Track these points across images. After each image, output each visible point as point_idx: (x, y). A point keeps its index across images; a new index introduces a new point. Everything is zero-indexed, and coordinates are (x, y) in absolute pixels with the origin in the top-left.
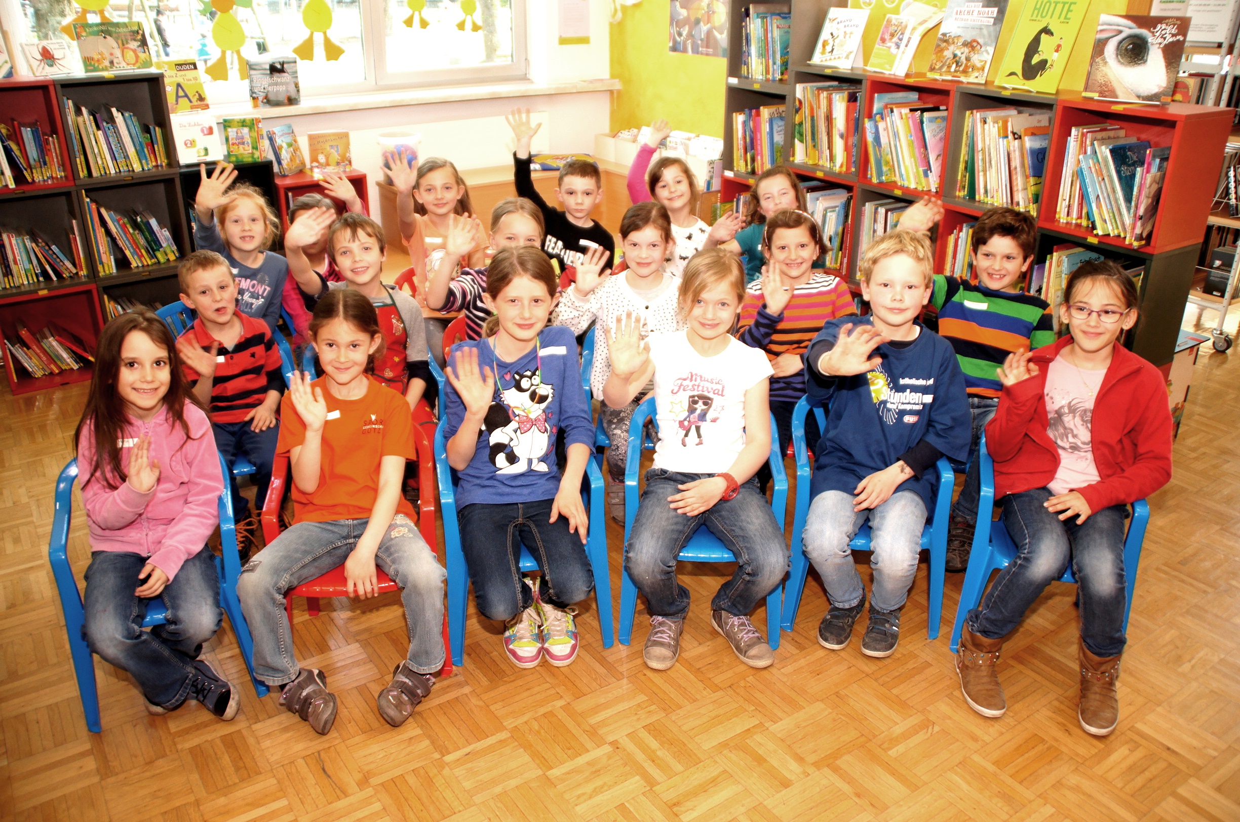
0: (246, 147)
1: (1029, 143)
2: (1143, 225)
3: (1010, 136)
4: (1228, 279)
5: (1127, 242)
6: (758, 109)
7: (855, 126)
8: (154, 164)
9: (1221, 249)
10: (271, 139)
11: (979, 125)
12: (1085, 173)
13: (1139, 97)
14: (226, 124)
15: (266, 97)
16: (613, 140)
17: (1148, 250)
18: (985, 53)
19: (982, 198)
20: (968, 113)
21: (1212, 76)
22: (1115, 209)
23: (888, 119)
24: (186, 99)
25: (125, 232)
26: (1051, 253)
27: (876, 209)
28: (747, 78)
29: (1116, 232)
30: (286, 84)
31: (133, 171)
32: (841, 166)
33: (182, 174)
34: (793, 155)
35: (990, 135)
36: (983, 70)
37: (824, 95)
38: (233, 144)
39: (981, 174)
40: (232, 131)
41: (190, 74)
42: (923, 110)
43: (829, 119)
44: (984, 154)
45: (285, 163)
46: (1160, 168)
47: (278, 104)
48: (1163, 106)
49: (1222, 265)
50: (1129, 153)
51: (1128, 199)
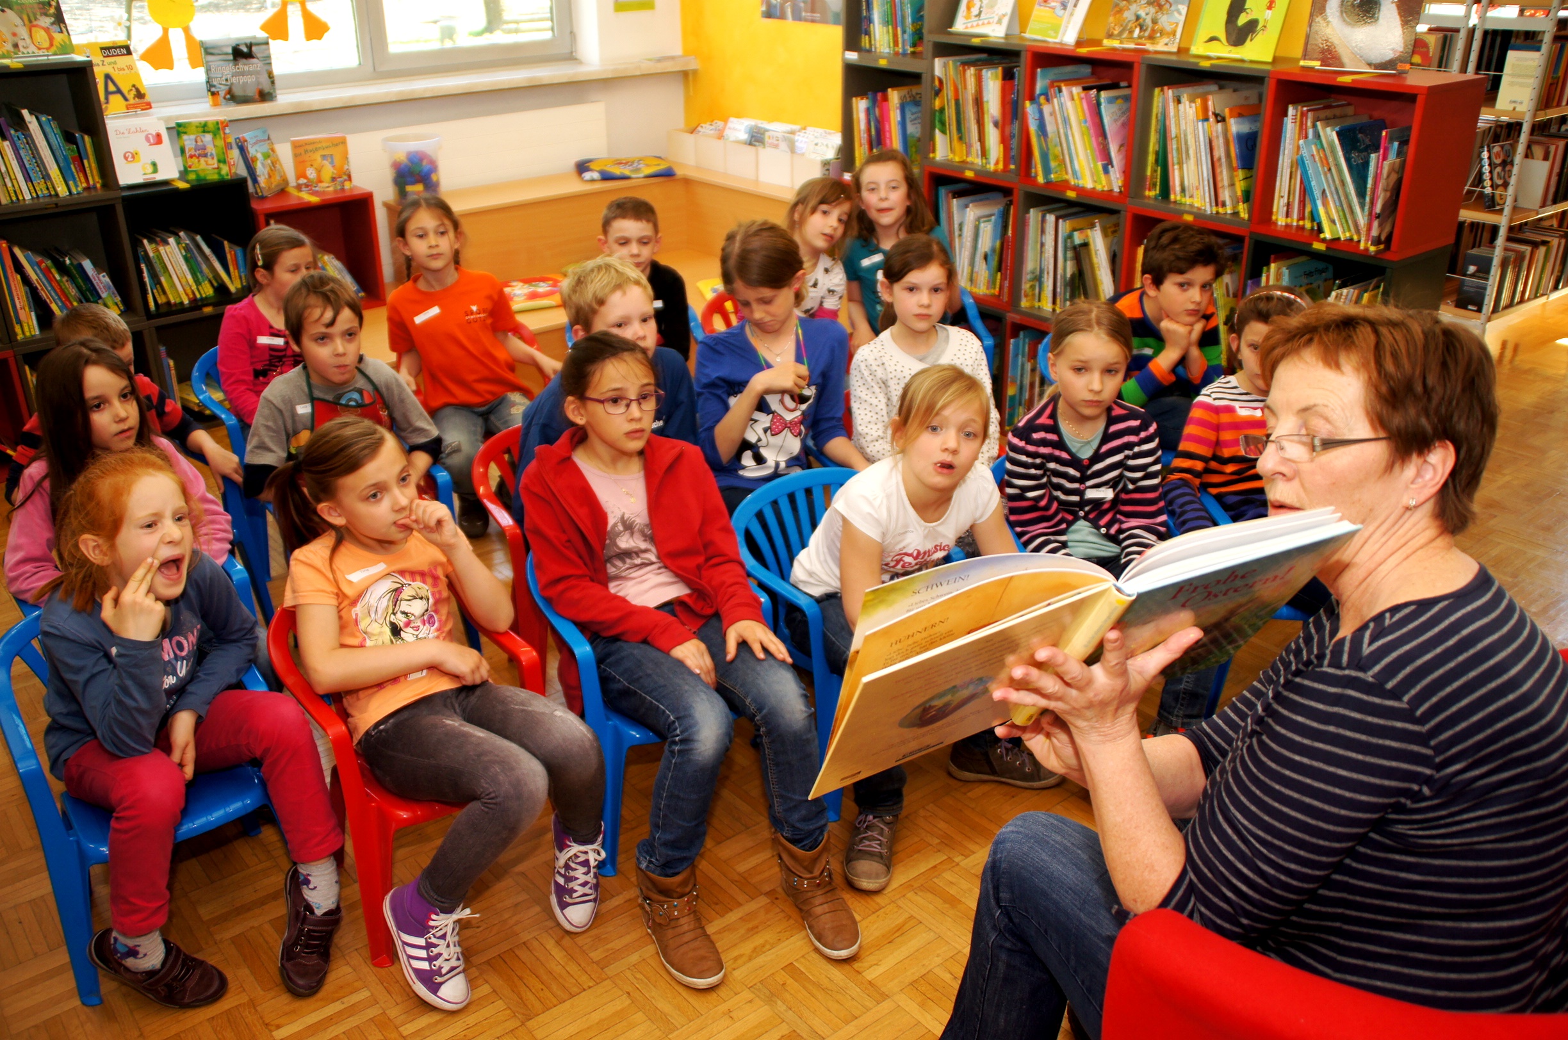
0: (210, 161)
1: (1235, 126)
2: (1380, 225)
3: (1212, 119)
4: (1485, 289)
5: (1362, 246)
6: (884, 91)
7: (1012, 111)
8: (85, 185)
9: (1474, 251)
10: (243, 150)
11: (1172, 106)
12: (1308, 162)
13: (1370, 65)
14: (178, 130)
15: (230, 92)
16: (692, 136)
17: (1388, 256)
18: (1176, 14)
19: (1178, 198)
20: (1157, 91)
21: (1457, 31)
22: (1345, 206)
23: (1055, 100)
24: (119, 96)
25: (50, 279)
26: (1268, 264)
27: (1043, 217)
28: (869, 51)
29: (1348, 235)
30: (257, 73)
31: (57, 195)
32: (997, 163)
33: (124, 199)
34: (934, 151)
35: (1185, 118)
36: (1174, 35)
37: (971, 71)
38: (191, 157)
39: (1176, 167)
40: (188, 141)
41: (122, 61)
42: (1100, 88)
43: (979, 102)
44: (1179, 142)
45: (262, 180)
46: (1399, 154)
47: (245, 100)
48: (1401, 75)
49: (1477, 271)
50: (1360, 136)
51: (1361, 194)
